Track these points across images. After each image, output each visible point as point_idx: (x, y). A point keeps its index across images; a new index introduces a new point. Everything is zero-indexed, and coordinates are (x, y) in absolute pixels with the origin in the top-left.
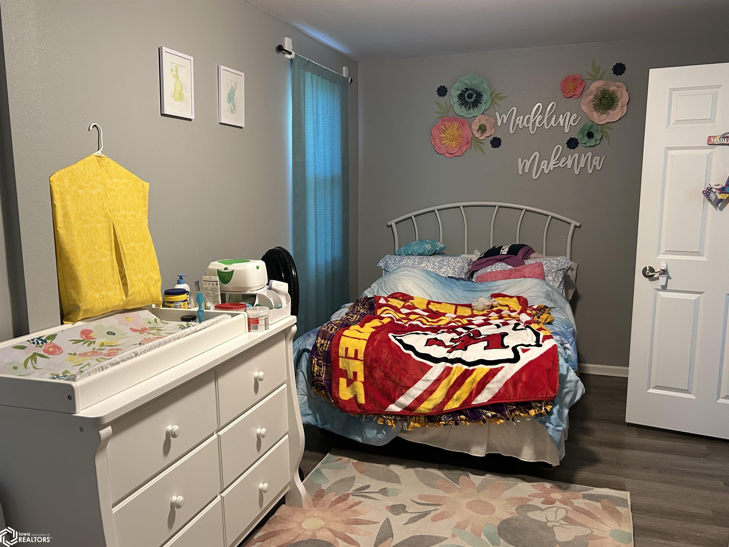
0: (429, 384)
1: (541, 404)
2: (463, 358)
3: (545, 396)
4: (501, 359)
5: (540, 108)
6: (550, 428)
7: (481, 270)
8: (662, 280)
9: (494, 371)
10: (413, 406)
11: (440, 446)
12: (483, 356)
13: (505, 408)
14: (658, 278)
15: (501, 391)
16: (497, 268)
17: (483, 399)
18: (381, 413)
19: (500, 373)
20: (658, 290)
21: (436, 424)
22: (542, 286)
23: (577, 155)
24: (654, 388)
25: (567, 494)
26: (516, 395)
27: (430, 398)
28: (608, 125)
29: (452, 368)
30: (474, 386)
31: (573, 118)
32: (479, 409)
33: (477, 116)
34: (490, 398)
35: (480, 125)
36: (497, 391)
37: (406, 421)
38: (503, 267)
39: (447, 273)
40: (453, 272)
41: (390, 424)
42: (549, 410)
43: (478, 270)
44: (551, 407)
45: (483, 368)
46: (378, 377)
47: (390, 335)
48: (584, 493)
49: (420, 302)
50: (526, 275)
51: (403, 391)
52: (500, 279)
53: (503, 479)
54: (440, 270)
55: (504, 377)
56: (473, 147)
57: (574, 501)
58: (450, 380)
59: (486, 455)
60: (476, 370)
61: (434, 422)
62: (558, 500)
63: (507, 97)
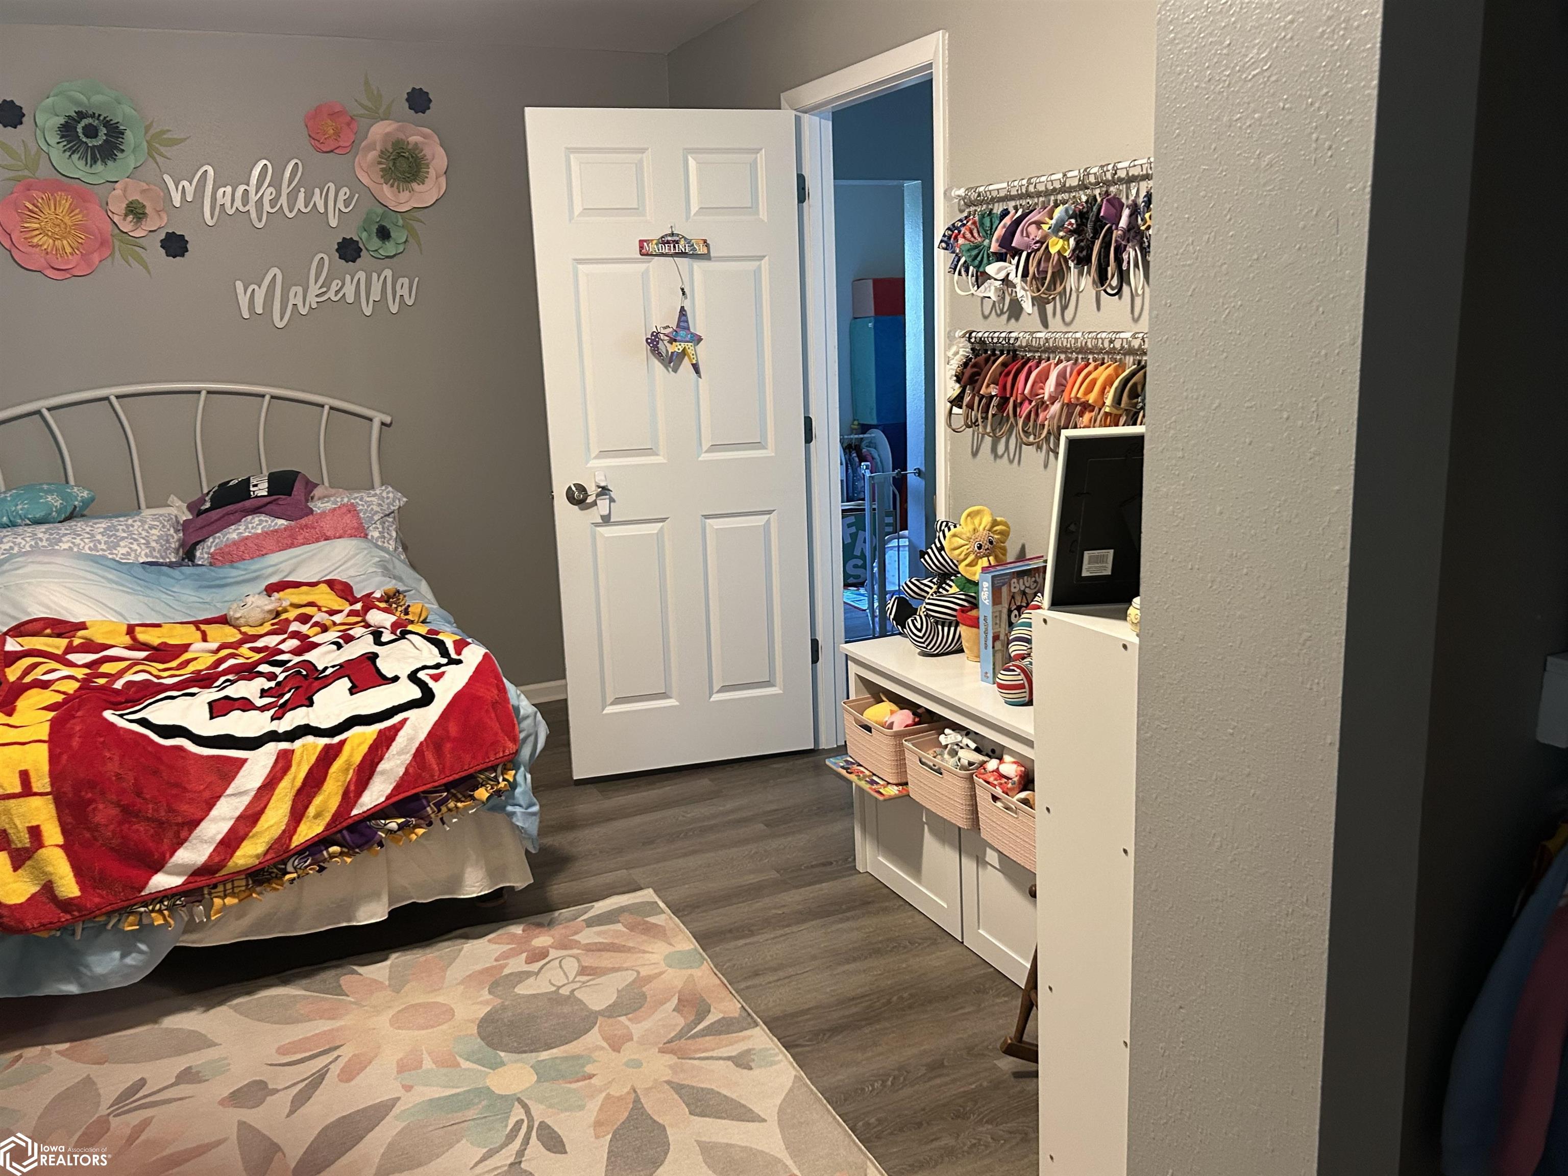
0: (246, 800)
1: (495, 771)
2: (313, 724)
3: (501, 755)
4: (396, 704)
5: (267, 172)
6: (519, 814)
7: (214, 539)
8: (603, 506)
9: (387, 733)
10: (217, 859)
11: (280, 932)
12: (357, 708)
13: (425, 802)
14: (594, 504)
15: (411, 770)
16: (253, 528)
17: (374, 797)
18: (132, 902)
19: (402, 733)
20: (597, 525)
21: (274, 885)
22: (370, 552)
23: (361, 275)
24: (612, 704)
25: (558, 931)
26: (444, 768)
27: (255, 830)
28: (415, 214)
29: (293, 751)
30: (350, 776)
31: (341, 197)
32: (370, 821)
33: (116, 182)
34: (389, 791)
35: (131, 203)
36: (401, 771)
37: (200, 901)
38: (264, 524)
39: (133, 555)
40: (147, 551)
41: (159, 921)
42: (511, 780)
43: (203, 540)
44: (514, 772)
45: (364, 733)
46: (103, 821)
47: (109, 715)
48: (585, 917)
49: (107, 633)
50: (328, 534)
51: (183, 834)
52: (273, 552)
53: (428, 950)
54: (115, 552)
55: (411, 740)
56: (117, 254)
57: (576, 937)
58: (294, 778)
59: (390, 913)
60: (347, 742)
61: (269, 881)
62: (550, 946)
63: (185, 139)
